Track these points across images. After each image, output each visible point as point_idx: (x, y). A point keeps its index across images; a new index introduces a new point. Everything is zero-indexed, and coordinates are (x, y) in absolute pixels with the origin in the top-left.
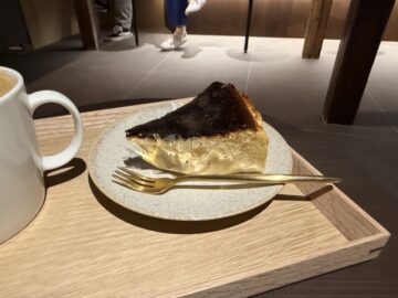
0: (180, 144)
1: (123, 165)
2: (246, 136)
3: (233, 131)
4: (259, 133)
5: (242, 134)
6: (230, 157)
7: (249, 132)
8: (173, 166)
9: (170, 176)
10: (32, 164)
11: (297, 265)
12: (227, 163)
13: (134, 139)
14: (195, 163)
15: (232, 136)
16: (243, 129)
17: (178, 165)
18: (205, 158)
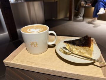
0: (73, 46)
1: (62, 48)
2: (87, 48)
3: (85, 46)
4: (90, 48)
5: (86, 48)
6: (84, 52)
7: (88, 48)
8: (71, 51)
9: (70, 52)
10: (47, 43)
11: (87, 76)
12: (83, 53)
13: (65, 43)
14: (76, 51)
15: (84, 47)
16: (87, 47)
17: (73, 51)
18: (78, 51)
